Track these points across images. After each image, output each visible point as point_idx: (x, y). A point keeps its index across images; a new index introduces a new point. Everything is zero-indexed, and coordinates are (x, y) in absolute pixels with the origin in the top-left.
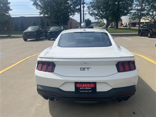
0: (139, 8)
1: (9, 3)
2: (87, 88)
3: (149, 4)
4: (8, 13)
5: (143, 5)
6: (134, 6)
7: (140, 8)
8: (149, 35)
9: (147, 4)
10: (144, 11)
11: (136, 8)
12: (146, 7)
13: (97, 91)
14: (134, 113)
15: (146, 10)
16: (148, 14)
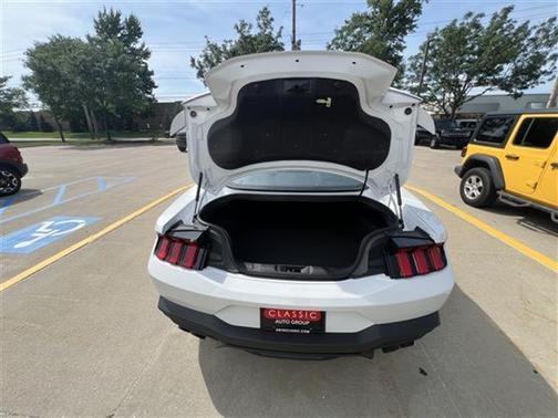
0: (416, 84)
1: (152, 73)
2: (297, 322)
3: (438, 75)
4: (150, 93)
5: (425, 78)
6: (405, 80)
7: (418, 84)
8: (433, 144)
9: (433, 75)
10: (424, 91)
11: (410, 85)
12: (431, 82)
13: (327, 331)
14: (422, 372)
15: (429, 89)
16: (432, 98)
